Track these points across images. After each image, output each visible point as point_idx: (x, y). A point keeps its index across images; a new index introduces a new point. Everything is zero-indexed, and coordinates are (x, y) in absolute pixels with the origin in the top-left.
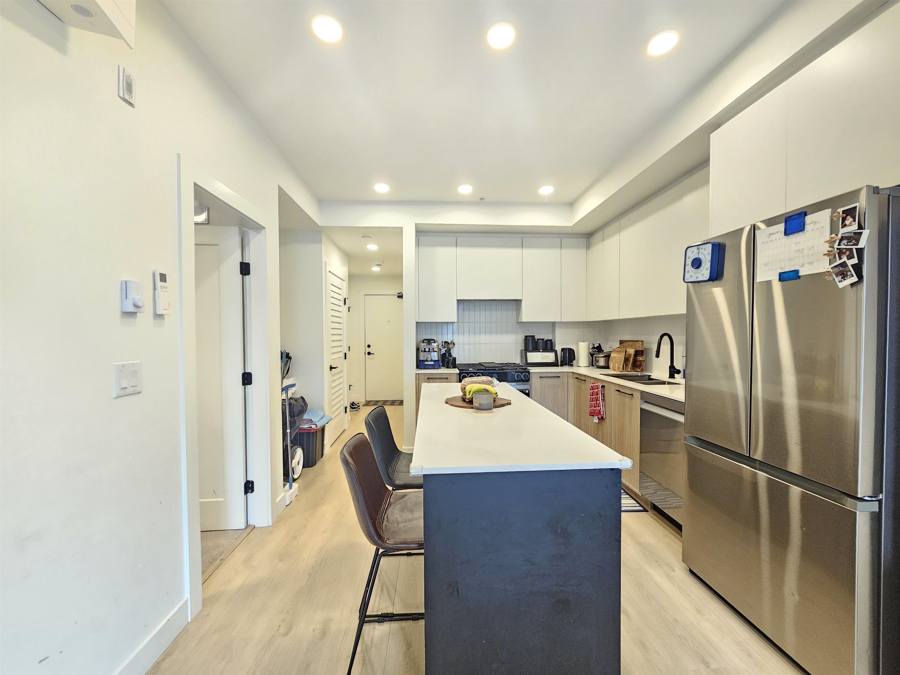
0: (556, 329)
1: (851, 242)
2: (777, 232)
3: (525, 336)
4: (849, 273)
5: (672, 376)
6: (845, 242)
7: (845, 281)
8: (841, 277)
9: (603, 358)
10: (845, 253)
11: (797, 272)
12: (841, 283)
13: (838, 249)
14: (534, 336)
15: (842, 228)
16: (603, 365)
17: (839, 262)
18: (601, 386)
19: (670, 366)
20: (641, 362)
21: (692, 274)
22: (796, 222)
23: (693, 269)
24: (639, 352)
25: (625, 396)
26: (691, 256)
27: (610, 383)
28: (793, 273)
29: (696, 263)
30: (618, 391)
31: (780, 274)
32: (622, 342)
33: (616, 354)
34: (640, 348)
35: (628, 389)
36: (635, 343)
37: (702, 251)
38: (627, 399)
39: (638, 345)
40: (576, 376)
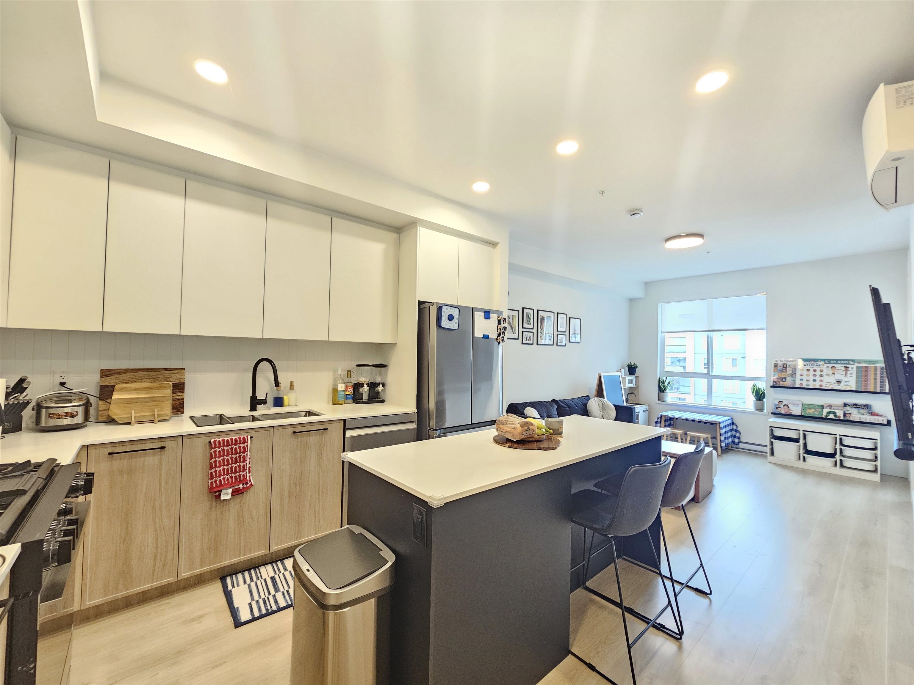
2: (481, 316)
4: (504, 341)
5: (253, 408)
6: (503, 329)
8: (502, 341)
10: (503, 333)
13: (502, 331)
17: (502, 336)
18: (249, 437)
19: (251, 397)
20: (182, 401)
21: (446, 323)
22: (487, 314)
23: (447, 320)
24: (179, 387)
25: (310, 435)
26: (446, 311)
27: (269, 428)
28: (487, 336)
29: (451, 318)
30: (294, 433)
31: (484, 335)
32: (113, 372)
33: (138, 394)
34: (181, 380)
35: (316, 424)
36: (163, 372)
37: (453, 311)
38: (313, 437)
39: (174, 375)
40: (110, 450)
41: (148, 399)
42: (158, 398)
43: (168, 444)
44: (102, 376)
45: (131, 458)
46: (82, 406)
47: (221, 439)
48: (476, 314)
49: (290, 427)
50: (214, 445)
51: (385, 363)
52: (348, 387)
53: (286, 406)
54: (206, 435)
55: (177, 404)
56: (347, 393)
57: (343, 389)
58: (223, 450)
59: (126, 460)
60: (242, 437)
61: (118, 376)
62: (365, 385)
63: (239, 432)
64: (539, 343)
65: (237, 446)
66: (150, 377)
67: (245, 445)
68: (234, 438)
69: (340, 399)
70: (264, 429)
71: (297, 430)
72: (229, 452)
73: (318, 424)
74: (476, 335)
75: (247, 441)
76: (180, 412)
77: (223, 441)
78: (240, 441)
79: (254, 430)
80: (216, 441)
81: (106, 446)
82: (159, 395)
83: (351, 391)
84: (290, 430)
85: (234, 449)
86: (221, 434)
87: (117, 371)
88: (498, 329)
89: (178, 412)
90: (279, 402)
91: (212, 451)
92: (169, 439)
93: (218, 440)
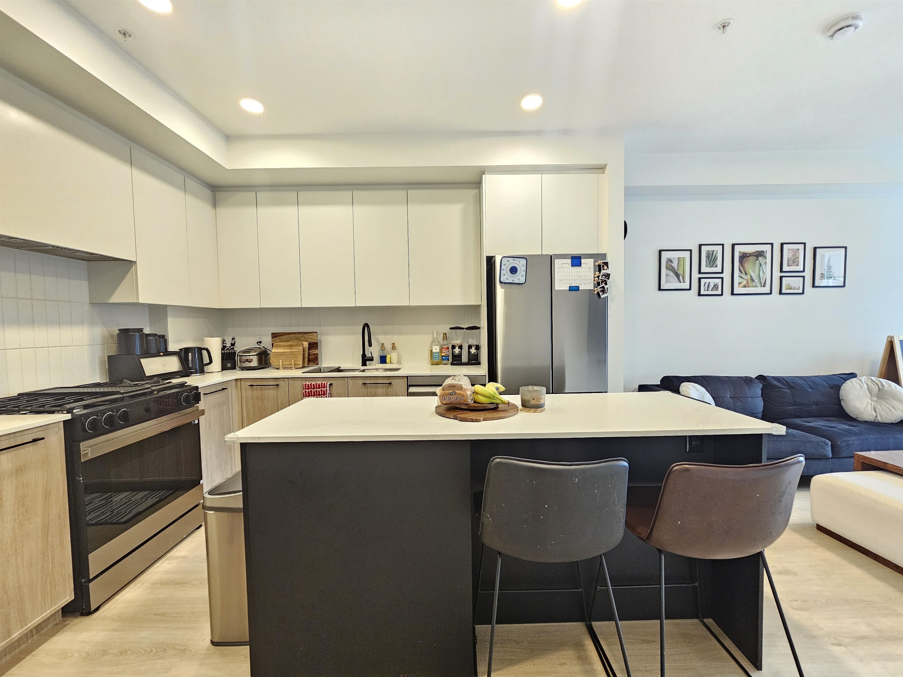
0: (168, 318)
1: (606, 277)
2: (566, 264)
3: (119, 330)
4: (605, 292)
5: (364, 364)
6: (604, 277)
7: (604, 295)
8: (602, 293)
9: (255, 356)
10: (603, 282)
11: (578, 287)
12: (602, 296)
13: (601, 279)
14: (141, 329)
15: (603, 270)
16: (256, 366)
17: (601, 286)
18: (328, 384)
19: (362, 355)
20: (316, 355)
21: (508, 277)
22: (576, 261)
23: (509, 273)
24: (314, 345)
25: (377, 387)
26: (507, 263)
27: (344, 378)
28: (576, 288)
29: (513, 270)
30: (364, 384)
31: (570, 287)
32: (277, 335)
33: (285, 349)
34: (315, 340)
35: (382, 378)
36: (303, 335)
37: (518, 262)
38: (380, 390)
39: (310, 337)
40: (251, 383)
41: (290, 353)
42: (296, 352)
43: (281, 383)
44: (272, 338)
45: (261, 389)
46: (256, 355)
47: (309, 383)
48: (558, 263)
49: (360, 378)
50: (305, 387)
51: (478, 326)
52: (444, 348)
53: (388, 363)
54: (302, 379)
55: (313, 358)
56: (443, 354)
57: (438, 350)
58: (311, 391)
59: (259, 391)
60: (324, 383)
61: (280, 337)
62: (457, 348)
63: (323, 379)
64: (735, 293)
65: (320, 390)
66: (297, 338)
67: (325, 389)
68: (318, 383)
69: (435, 360)
70: (340, 379)
71: (367, 382)
72: (315, 393)
73: (383, 378)
74: (558, 286)
75: (326, 386)
76: (315, 363)
77: (311, 384)
78: (322, 386)
79: (334, 379)
80: (306, 384)
81: (249, 381)
82: (296, 351)
83: (445, 353)
84: (361, 382)
85: (318, 391)
86: (311, 379)
87: (280, 334)
88: (595, 277)
89: (314, 363)
90: (383, 360)
91: (304, 391)
92: (280, 380)
93: (307, 383)
